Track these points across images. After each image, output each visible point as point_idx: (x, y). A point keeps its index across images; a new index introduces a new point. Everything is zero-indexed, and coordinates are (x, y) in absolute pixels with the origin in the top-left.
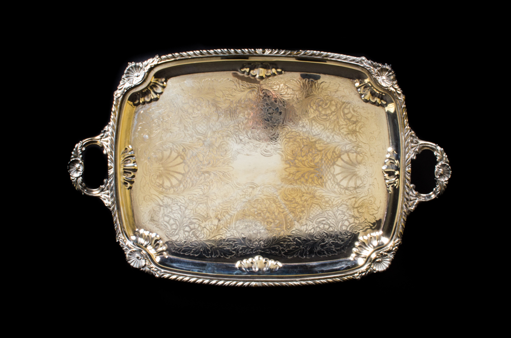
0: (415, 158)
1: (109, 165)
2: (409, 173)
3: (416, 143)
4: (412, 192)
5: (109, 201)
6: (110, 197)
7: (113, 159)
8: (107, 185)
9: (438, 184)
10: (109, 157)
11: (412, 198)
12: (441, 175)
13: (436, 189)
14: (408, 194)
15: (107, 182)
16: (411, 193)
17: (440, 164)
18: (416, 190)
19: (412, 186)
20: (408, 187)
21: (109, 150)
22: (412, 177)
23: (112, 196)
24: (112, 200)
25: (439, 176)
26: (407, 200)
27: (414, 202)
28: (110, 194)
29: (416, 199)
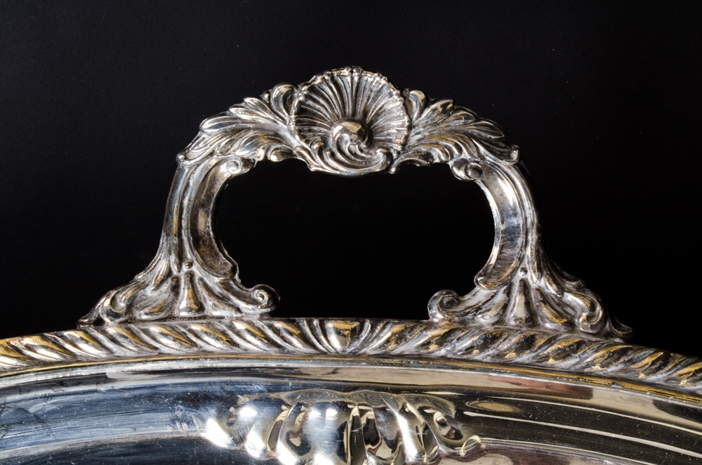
0: (261, 295)
2: (355, 333)
3: (175, 289)
4: (478, 309)
9: (428, 156)
11: (518, 309)
12: (369, 133)
13: (462, 164)
14: (489, 340)
16: (486, 320)
17: (296, 142)
18: (469, 287)
19: (437, 315)
20: (443, 340)
22: (380, 314)
25: (371, 143)
26: (528, 344)
27: (545, 299)
29: (525, 286)
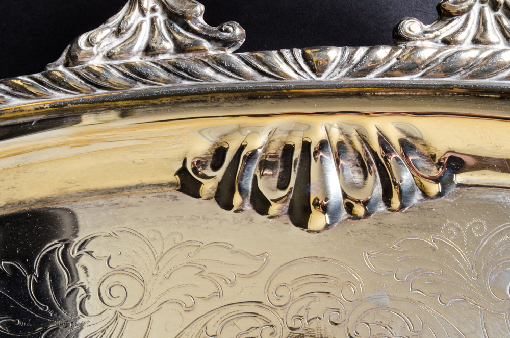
1: (334, 53)
5: (109, 56)
6: (136, 59)
7: (371, 77)
8: (206, 44)
10: (382, 52)
15: (226, 43)
21: (428, 50)
23: (136, 74)
24: (115, 76)
28: (148, 60)
